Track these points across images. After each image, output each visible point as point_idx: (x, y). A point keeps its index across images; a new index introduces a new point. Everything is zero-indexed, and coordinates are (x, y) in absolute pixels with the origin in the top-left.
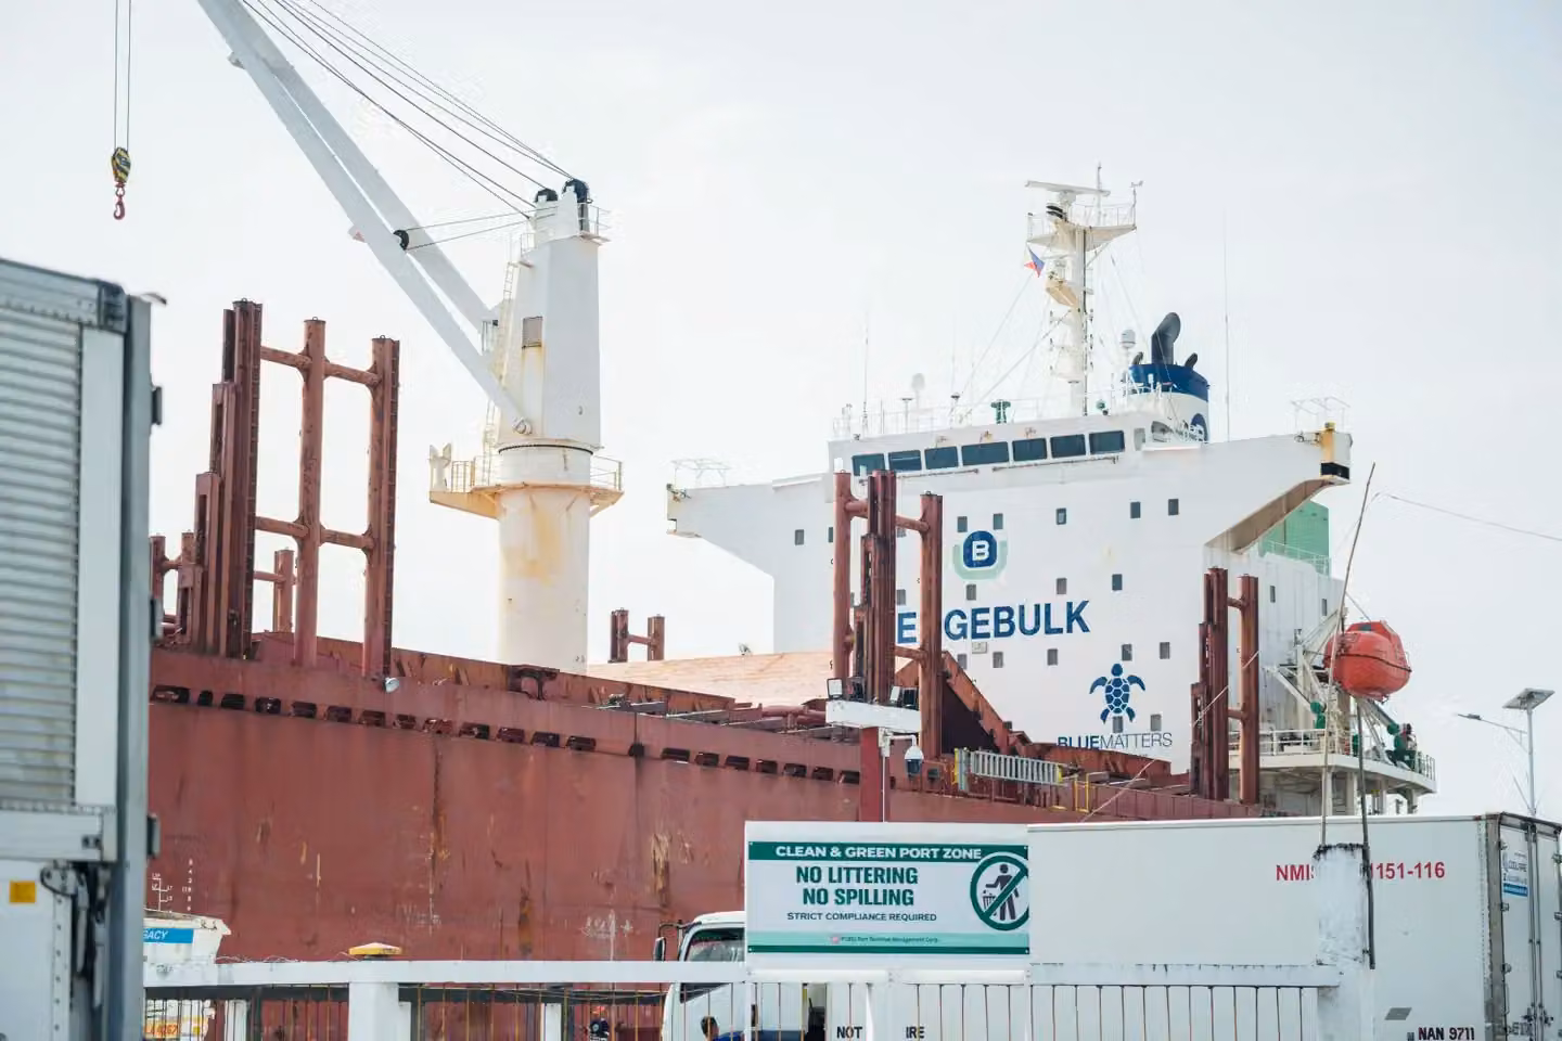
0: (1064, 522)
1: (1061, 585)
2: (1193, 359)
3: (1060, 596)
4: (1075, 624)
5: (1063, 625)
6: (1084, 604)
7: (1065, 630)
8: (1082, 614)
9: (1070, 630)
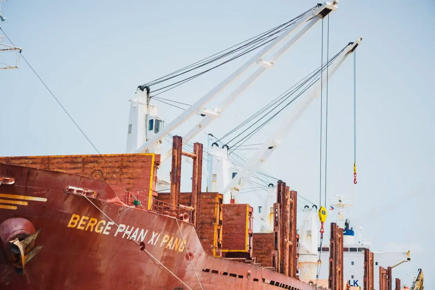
0: (353, 264)
1: (353, 277)
2: (352, 228)
3: (352, 279)
4: (355, 284)
5: (353, 284)
6: (357, 281)
7: (353, 285)
8: (357, 283)
9: (354, 286)
